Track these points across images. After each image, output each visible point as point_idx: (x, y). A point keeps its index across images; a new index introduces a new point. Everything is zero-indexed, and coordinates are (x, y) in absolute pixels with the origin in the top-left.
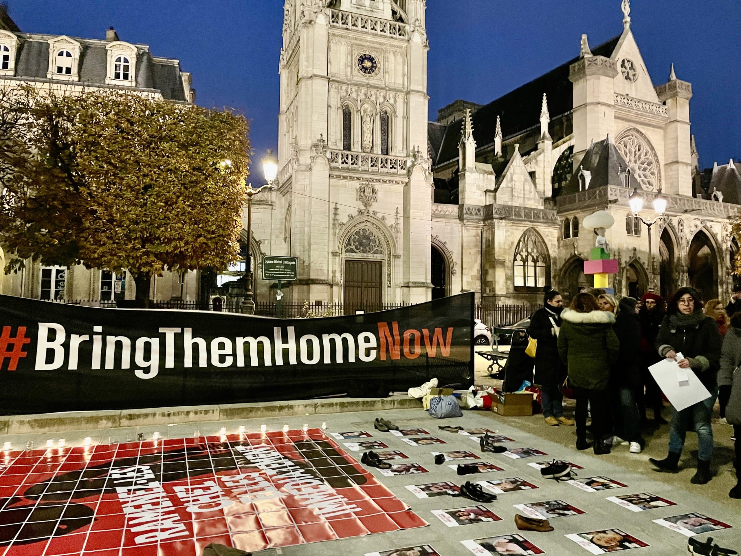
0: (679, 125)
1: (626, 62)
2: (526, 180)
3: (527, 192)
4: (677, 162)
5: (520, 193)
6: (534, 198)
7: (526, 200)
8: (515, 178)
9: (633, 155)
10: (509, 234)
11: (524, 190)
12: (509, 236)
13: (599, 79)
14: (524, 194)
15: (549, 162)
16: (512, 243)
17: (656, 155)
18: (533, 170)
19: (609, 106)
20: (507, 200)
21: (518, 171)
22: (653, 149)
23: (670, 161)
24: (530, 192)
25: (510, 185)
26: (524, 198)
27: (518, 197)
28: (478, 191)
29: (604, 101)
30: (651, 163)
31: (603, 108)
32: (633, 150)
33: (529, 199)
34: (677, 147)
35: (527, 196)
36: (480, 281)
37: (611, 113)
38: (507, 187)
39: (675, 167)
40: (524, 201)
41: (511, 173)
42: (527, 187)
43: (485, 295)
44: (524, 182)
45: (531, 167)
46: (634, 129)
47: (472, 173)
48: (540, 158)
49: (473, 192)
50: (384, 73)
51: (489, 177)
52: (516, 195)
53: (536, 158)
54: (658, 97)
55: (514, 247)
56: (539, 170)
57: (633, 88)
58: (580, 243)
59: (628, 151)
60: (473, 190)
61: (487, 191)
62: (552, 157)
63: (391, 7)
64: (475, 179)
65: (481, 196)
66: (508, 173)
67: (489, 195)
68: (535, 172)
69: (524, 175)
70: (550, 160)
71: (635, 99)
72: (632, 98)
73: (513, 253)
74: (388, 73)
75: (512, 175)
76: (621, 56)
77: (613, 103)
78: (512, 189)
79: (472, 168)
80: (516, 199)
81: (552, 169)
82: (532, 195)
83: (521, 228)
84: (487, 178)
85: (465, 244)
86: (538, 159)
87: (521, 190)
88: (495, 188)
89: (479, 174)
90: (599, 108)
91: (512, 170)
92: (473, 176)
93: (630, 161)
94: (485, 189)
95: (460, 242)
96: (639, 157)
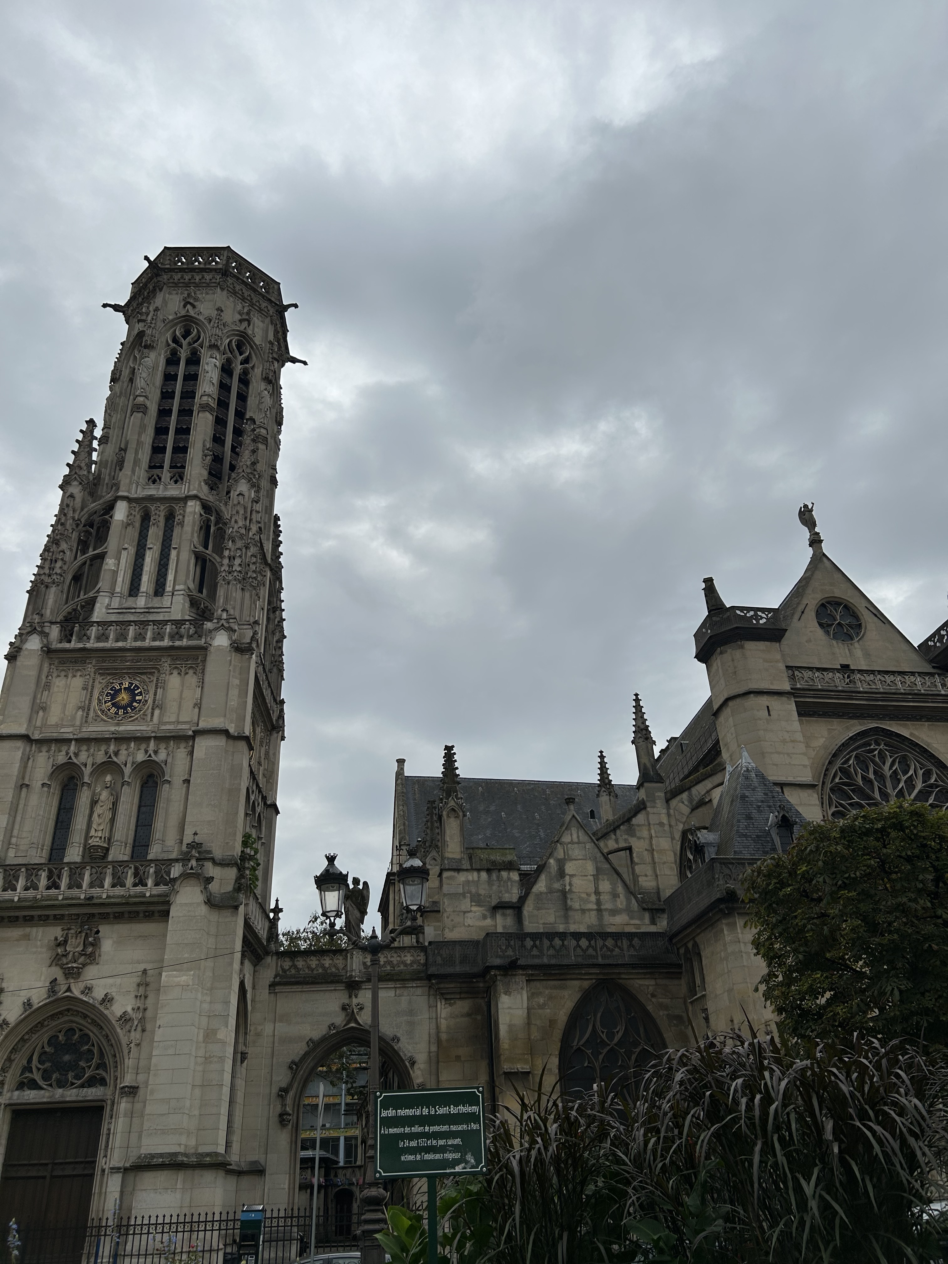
1: (829, 608)
2: (599, 871)
3: (605, 898)
5: (586, 901)
6: (628, 910)
7: (606, 914)
8: (569, 868)
9: (889, 783)
11: (597, 893)
14: (598, 902)
15: (661, 824)
16: (552, 1022)
18: (623, 844)
19: (777, 694)
20: (551, 919)
21: (576, 852)
22: (939, 763)
24: (615, 896)
25: (557, 886)
26: (599, 910)
27: (583, 911)
28: (474, 909)
29: (762, 685)
31: (764, 701)
33: (614, 912)
35: (608, 906)
37: (787, 706)
38: (551, 891)
40: (601, 917)
41: (558, 861)
42: (605, 886)
44: (596, 877)
45: (617, 841)
46: (877, 729)
47: (458, 870)
48: (640, 819)
49: (465, 912)
50: (153, 709)
51: (504, 874)
52: (576, 905)
53: (629, 820)
54: (931, 661)
55: (558, 1034)
56: (639, 846)
57: (858, 653)
58: (711, 1006)
59: (872, 776)
60: (463, 908)
61: (500, 907)
62: (669, 815)
63: (188, 599)
64: (468, 882)
65: (484, 917)
66: (552, 861)
67: (504, 915)
68: (630, 849)
69: (594, 859)
70: (665, 821)
71: (860, 671)
72: (853, 671)
73: (555, 1048)
74: (160, 707)
75: (561, 864)
76: (812, 600)
77: (787, 687)
78: (564, 894)
79: (460, 860)
80: (577, 916)
81: (673, 839)
82: (621, 902)
83: (577, 983)
84: (499, 878)
85: (444, 1036)
86: (634, 821)
87: (588, 895)
88: (520, 897)
89: (478, 870)
90: (753, 701)
91: (560, 853)
92: (462, 877)
93: (885, 796)
94: (494, 902)
95: (433, 1031)
96: (910, 784)
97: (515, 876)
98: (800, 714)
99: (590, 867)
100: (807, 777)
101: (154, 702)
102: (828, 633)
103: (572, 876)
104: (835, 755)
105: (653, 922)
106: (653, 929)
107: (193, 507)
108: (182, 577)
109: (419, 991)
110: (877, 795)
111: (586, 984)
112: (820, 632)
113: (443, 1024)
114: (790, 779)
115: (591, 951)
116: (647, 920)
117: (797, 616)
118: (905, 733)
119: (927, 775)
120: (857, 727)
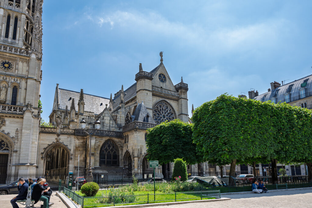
0: (182, 99)
1: (161, 75)
2: (110, 119)
4: (182, 114)
5: (107, 124)
6: (115, 127)
7: (111, 127)
8: (105, 118)
9: (164, 111)
10: (98, 141)
11: (110, 123)
12: (97, 143)
13: (145, 80)
14: (110, 125)
15: (123, 112)
16: (99, 145)
17: (174, 111)
19: (149, 91)
21: (106, 115)
22: (173, 108)
23: (180, 114)
24: (113, 124)
25: (102, 121)
26: (110, 126)
27: (107, 126)
29: (147, 88)
30: (173, 114)
31: (147, 92)
32: (164, 109)
33: (112, 127)
34: (182, 108)
35: (111, 126)
37: (150, 94)
39: (181, 116)
42: (111, 122)
45: (115, 114)
46: (164, 100)
47: (82, 115)
48: (119, 110)
50: (15, 70)
51: (92, 117)
52: (105, 125)
53: (117, 110)
54: (176, 89)
55: (100, 147)
56: (118, 116)
57: (164, 85)
58: (129, 145)
59: (161, 109)
61: (90, 124)
62: (125, 110)
63: (23, 43)
65: (87, 125)
67: (91, 125)
68: (117, 116)
69: (110, 117)
70: (124, 111)
71: (164, 89)
72: (163, 89)
73: (99, 150)
74: (17, 69)
75: (103, 117)
76: (158, 72)
77: (151, 90)
78: (103, 123)
79: (83, 113)
80: (105, 127)
81: (125, 115)
82: (114, 126)
83: (104, 139)
85: (77, 146)
86: (118, 111)
87: (108, 123)
88: (95, 122)
89: (86, 116)
90: (144, 91)
91: (103, 115)
92: (83, 117)
93: (163, 113)
94: (89, 122)
96: (167, 111)
97: (94, 118)
98: (152, 95)
99: (109, 118)
100: (151, 107)
101: (15, 68)
102: (160, 80)
103: (105, 119)
104: (156, 104)
105: (119, 130)
106: (119, 131)
107: (23, 17)
108: (21, 36)
109: (72, 137)
110: (161, 112)
111: (106, 139)
112: (159, 79)
114: (148, 107)
115: (108, 134)
116: (118, 129)
117: (155, 75)
118: (169, 102)
119: (170, 110)
120: (161, 99)
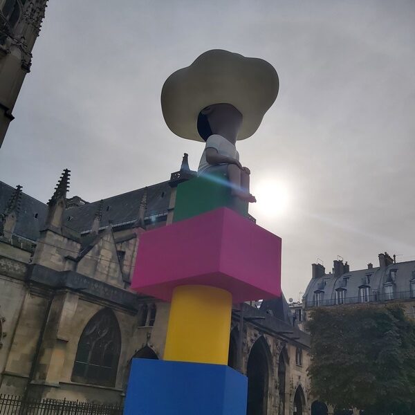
2: (113, 258)
3: (111, 270)
5: (104, 270)
6: (118, 279)
7: (109, 277)
8: (103, 252)
11: (109, 267)
12: (80, 312)
14: (108, 272)
16: (83, 321)
18: (123, 250)
21: (107, 246)
25: (95, 258)
26: (107, 275)
27: (102, 273)
28: (57, 255)
33: (113, 278)
35: (111, 275)
36: (31, 363)
38: (92, 260)
40: (107, 279)
41: (99, 247)
42: (113, 265)
43: (33, 382)
44: (111, 260)
45: (121, 247)
47: (55, 233)
48: (132, 241)
49: (52, 255)
51: (75, 243)
52: (100, 270)
53: (128, 240)
55: (83, 327)
56: (128, 253)
58: (154, 333)
60: (52, 252)
61: (67, 258)
64: (58, 240)
65: (60, 261)
66: (96, 246)
67: (69, 263)
68: (124, 253)
69: (113, 252)
78: (97, 263)
79: (58, 228)
82: (117, 275)
83: (97, 306)
84: (72, 245)
85: (24, 312)
86: (130, 241)
87: (106, 267)
88: (78, 257)
89: (64, 237)
91: (101, 243)
92: (56, 237)
94: (66, 256)
95: (19, 308)
97: (79, 246)
99: (110, 255)
103: (102, 256)
109: (18, 286)
111: (101, 307)
113: (26, 306)
115: (107, 294)
116: (123, 287)
